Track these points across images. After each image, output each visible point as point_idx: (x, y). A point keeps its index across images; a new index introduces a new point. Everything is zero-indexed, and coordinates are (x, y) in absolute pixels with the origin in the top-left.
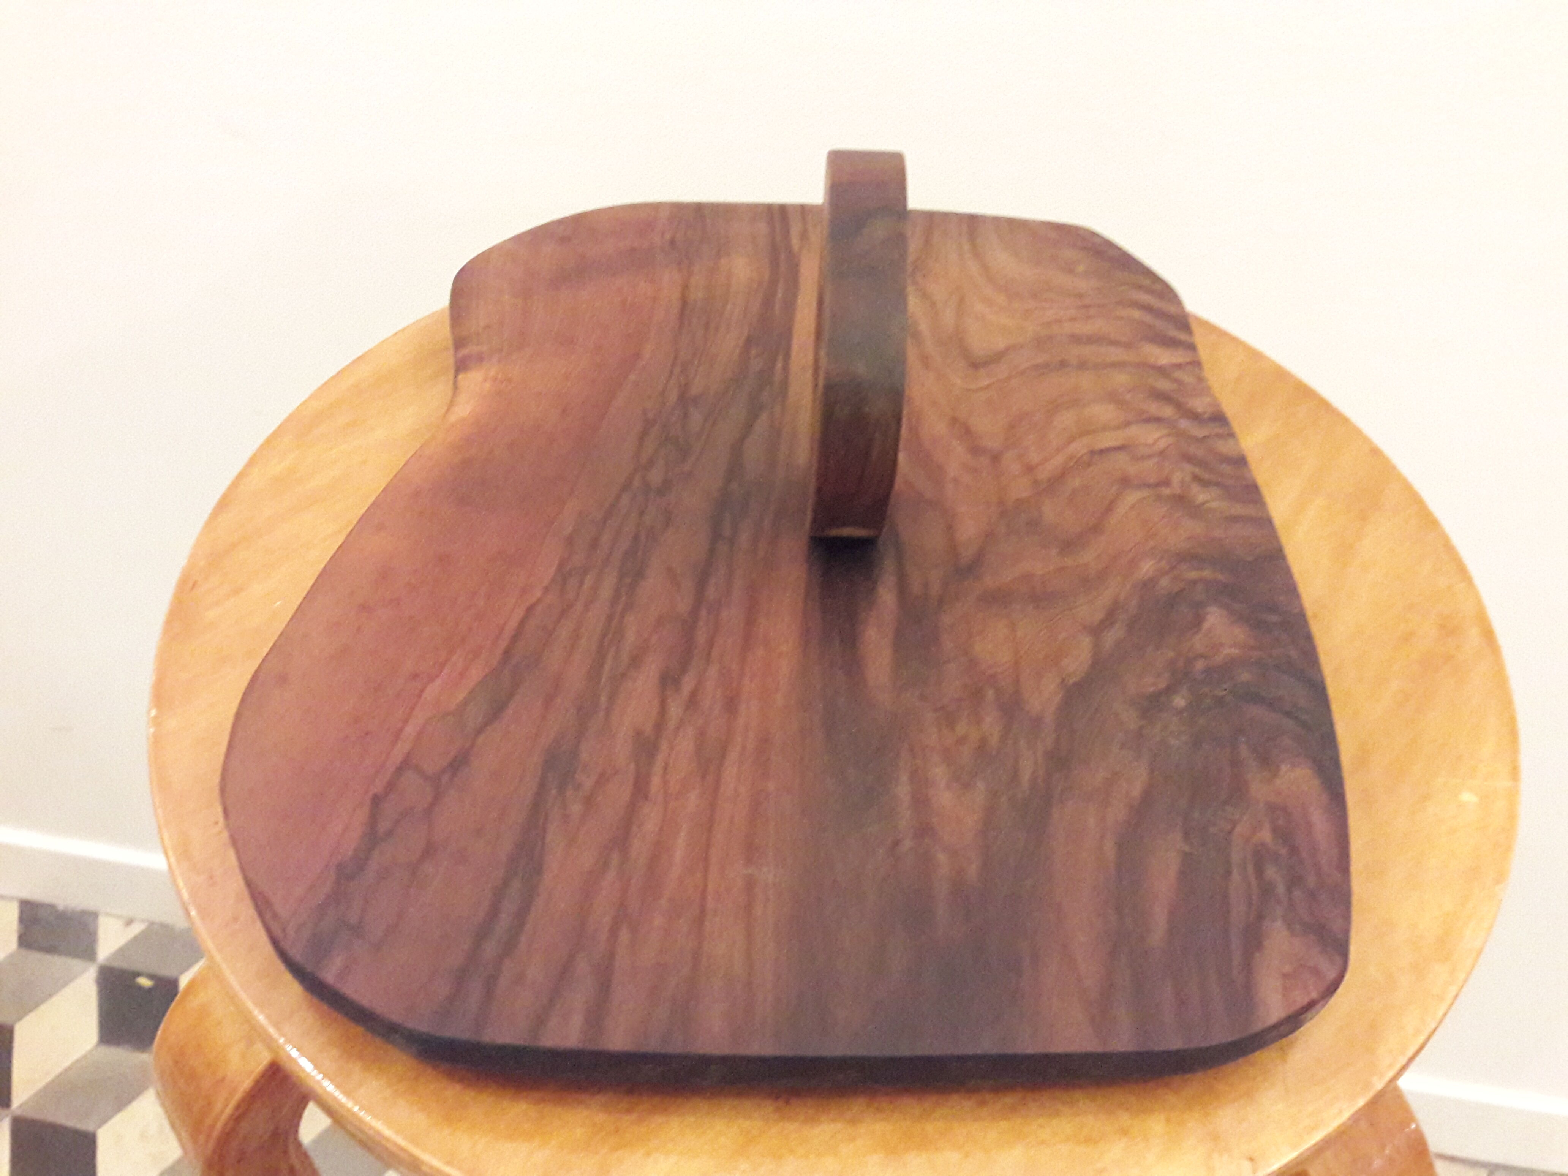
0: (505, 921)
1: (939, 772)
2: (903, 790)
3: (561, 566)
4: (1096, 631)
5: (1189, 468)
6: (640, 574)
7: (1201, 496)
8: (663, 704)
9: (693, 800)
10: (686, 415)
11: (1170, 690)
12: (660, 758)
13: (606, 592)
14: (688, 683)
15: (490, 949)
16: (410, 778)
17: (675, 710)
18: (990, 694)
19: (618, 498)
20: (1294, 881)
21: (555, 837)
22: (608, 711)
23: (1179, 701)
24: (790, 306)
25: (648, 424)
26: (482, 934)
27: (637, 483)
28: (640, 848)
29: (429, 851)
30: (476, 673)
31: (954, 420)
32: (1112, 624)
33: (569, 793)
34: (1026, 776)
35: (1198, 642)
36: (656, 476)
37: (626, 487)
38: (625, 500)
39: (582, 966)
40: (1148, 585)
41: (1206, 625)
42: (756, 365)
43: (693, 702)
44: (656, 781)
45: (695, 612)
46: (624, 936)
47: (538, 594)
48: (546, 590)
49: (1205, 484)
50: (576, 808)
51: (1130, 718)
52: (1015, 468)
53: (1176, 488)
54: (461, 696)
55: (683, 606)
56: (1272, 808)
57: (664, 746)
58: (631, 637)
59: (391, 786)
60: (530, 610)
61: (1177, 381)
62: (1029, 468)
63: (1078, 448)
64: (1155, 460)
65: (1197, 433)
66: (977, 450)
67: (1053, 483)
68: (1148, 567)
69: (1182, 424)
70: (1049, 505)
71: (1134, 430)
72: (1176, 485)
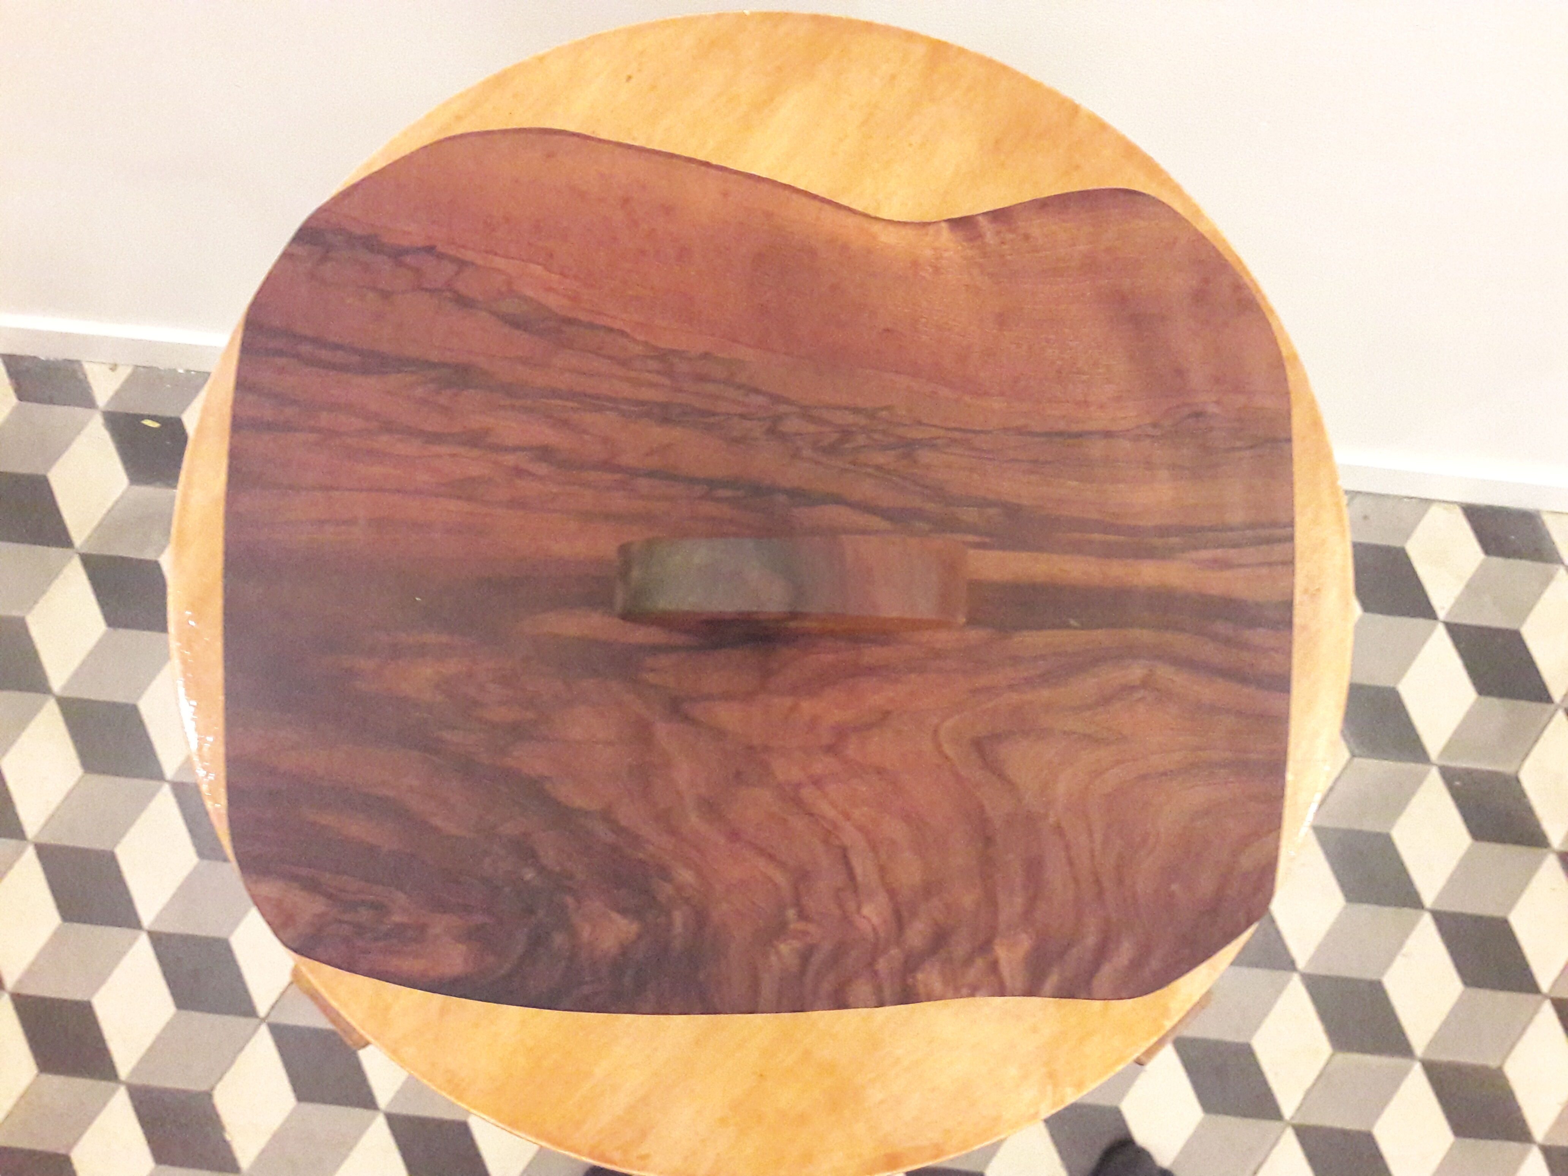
0: (325, 354)
1: (453, 667)
2: (431, 637)
3: (673, 352)
4: (607, 816)
5: (827, 947)
6: (666, 421)
7: (787, 949)
8: (515, 449)
9: (423, 478)
10: (885, 448)
11: (542, 870)
12: (462, 450)
13: (647, 394)
14: (542, 469)
15: (305, 349)
16: (449, 269)
17: (510, 459)
18: (530, 715)
19: (765, 394)
20: (360, 929)
21: (393, 380)
22: (513, 407)
23: (529, 875)
24: (1078, 548)
25: (872, 415)
26: (318, 341)
27: (783, 408)
28: (383, 441)
29: (386, 295)
30: (553, 301)
31: (886, 714)
32: (613, 831)
33: (432, 386)
34: (447, 735)
35: (595, 905)
36: (792, 425)
37: (777, 399)
38: (760, 400)
39: (290, 412)
40: (665, 873)
41: (615, 916)
42: (969, 515)
43: (519, 472)
44: (444, 449)
45: (618, 469)
46: (313, 437)
47: (640, 338)
48: (646, 344)
49: (806, 956)
50: (419, 392)
51: (509, 829)
52: (818, 768)
53: (795, 925)
54: (530, 293)
55: (628, 459)
57: (475, 453)
58: (589, 418)
59: (441, 256)
60: (622, 333)
61: (968, 961)
62: (817, 782)
63: (850, 836)
64: (837, 912)
65: (882, 965)
66: (841, 733)
67: (798, 802)
68: (686, 876)
69: (894, 952)
70: (766, 795)
71: (882, 898)
72: (801, 926)
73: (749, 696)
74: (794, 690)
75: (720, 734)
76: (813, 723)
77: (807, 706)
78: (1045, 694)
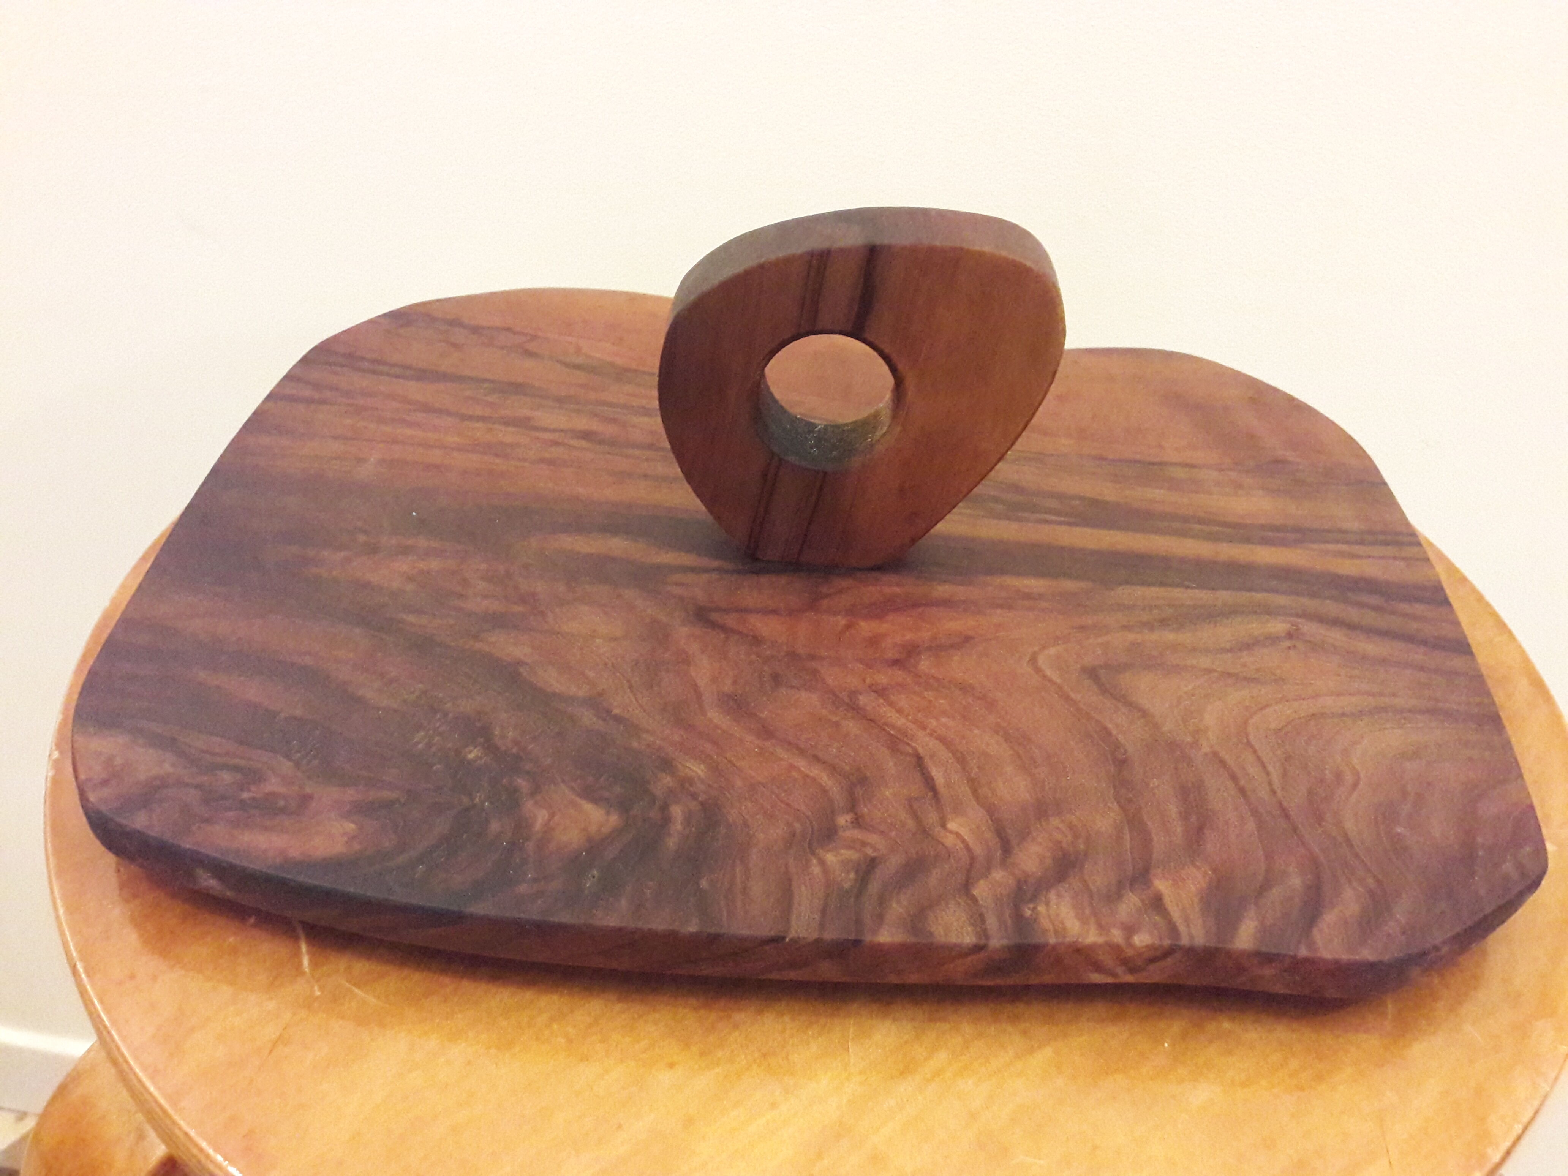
0: (382, 368)
1: (435, 564)
4: (596, 703)
5: (895, 861)
7: (835, 859)
11: (490, 747)
12: (501, 427)
14: (580, 444)
16: (521, 339)
17: (547, 436)
18: (519, 609)
20: (211, 795)
22: (561, 408)
23: (474, 754)
26: (377, 362)
28: (418, 416)
31: (967, 639)
32: (604, 719)
33: (482, 392)
35: (560, 791)
40: (666, 765)
41: (586, 805)
43: (556, 443)
44: (479, 425)
49: (865, 870)
50: (468, 393)
51: (460, 707)
52: (883, 678)
53: (849, 833)
56: (305, 799)
57: (513, 429)
59: (519, 334)
61: (1114, 896)
62: (881, 692)
63: (924, 743)
64: (911, 824)
65: (981, 890)
66: (911, 651)
67: (855, 709)
68: (697, 769)
69: (998, 875)
70: (810, 700)
71: (976, 814)
72: (857, 834)
73: (792, 613)
74: (851, 611)
75: (757, 640)
76: (874, 641)
77: (866, 627)
78: (1169, 636)
